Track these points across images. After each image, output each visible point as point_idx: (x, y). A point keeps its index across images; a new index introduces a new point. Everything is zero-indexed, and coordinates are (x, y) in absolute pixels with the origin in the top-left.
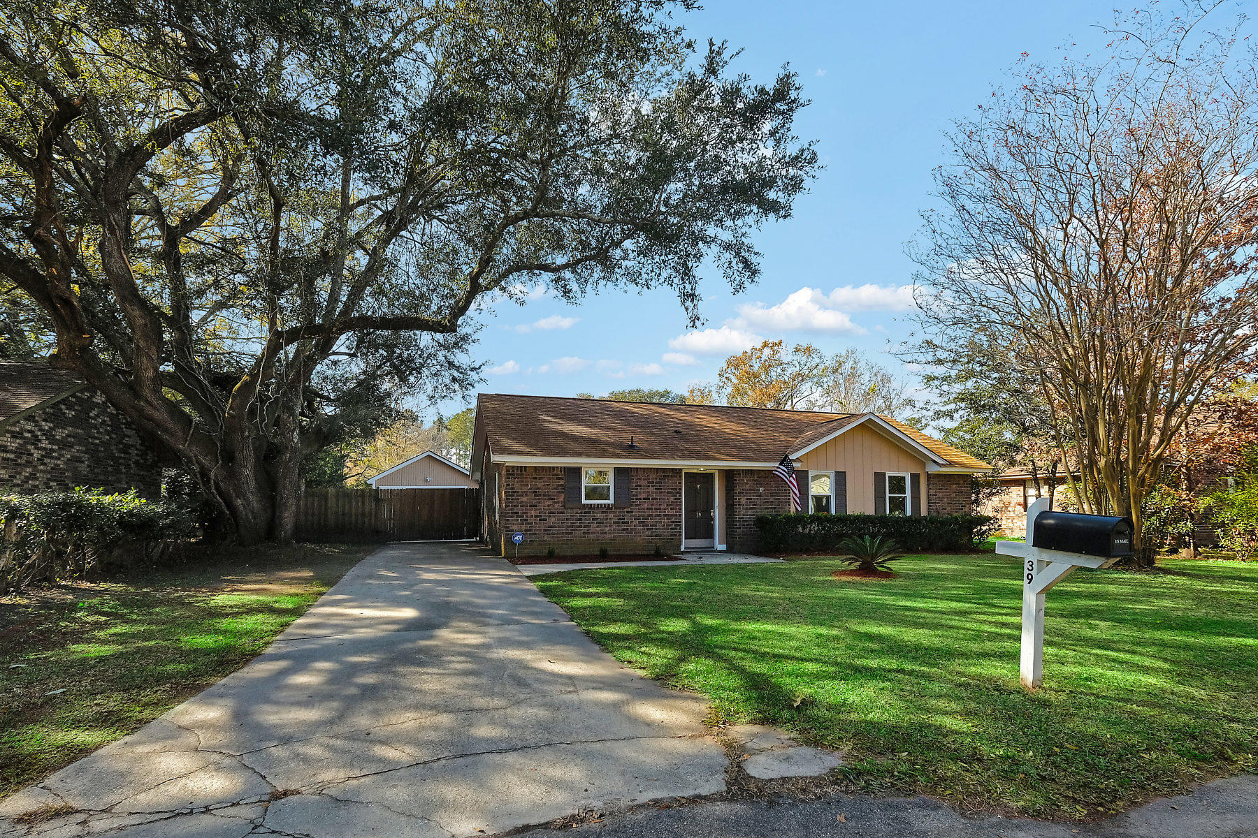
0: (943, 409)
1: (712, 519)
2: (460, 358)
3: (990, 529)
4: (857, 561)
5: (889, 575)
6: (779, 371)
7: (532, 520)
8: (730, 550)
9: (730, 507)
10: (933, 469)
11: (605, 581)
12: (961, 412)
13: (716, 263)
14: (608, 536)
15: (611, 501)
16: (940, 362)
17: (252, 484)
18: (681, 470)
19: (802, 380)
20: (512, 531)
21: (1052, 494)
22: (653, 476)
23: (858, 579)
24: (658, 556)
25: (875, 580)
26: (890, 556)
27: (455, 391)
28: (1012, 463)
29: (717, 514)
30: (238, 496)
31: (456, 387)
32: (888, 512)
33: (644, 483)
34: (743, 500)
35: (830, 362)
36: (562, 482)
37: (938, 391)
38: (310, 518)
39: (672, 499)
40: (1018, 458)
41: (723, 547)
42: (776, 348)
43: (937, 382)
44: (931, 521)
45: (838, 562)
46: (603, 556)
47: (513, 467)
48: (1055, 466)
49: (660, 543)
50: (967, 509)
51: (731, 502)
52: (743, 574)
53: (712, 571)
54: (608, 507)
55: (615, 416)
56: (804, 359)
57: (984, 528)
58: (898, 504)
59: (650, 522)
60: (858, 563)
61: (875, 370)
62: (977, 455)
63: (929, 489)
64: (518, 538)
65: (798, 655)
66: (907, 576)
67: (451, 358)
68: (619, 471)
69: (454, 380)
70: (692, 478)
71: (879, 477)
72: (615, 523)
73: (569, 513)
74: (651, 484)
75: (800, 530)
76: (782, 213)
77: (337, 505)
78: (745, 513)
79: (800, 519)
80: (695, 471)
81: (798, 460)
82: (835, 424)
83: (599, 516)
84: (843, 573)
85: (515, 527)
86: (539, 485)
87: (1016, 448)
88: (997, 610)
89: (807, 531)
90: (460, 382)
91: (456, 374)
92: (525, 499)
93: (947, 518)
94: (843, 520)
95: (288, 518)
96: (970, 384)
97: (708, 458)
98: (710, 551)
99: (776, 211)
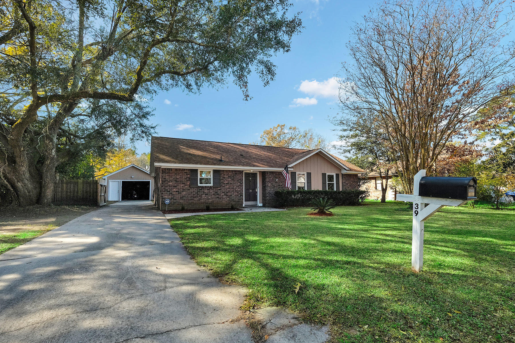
0: (347, 149)
1: (256, 193)
2: (145, 122)
3: (365, 196)
4: (317, 209)
5: (331, 214)
6: (284, 136)
7: (174, 193)
8: (264, 206)
9: (264, 188)
10: (344, 172)
11: (205, 220)
12: (353, 150)
13: (256, 71)
14: (210, 200)
15: (212, 185)
16: (345, 130)
17: (27, 175)
18: (243, 171)
19: (292, 140)
20: (165, 198)
21: (387, 182)
22: (230, 173)
23: (318, 217)
24: (233, 209)
25: (325, 217)
26: (330, 207)
27: (143, 137)
28: (372, 170)
29: (259, 190)
30: (18, 181)
31: (144, 135)
32: (327, 189)
33: (225, 176)
34: (270, 185)
35: (302, 133)
36: (189, 176)
37: (345, 141)
38: (69, 194)
39: (239, 184)
40: (374, 168)
41: (261, 205)
42: (282, 127)
43: (344, 138)
44: (344, 192)
45: (310, 210)
46: (208, 209)
47: (165, 169)
48: (388, 171)
49: (233, 203)
50: (357, 188)
51: (264, 185)
52: (268, 216)
53: (255, 215)
54: (210, 187)
55: (214, 148)
56: (293, 132)
57: (364, 195)
58: (331, 186)
59: (229, 194)
60: (318, 210)
61: (319, 136)
62: (360, 167)
63: (343, 180)
64: (167, 202)
65: (296, 255)
66: (338, 215)
67: (141, 122)
68: (215, 172)
69: (143, 132)
70: (248, 175)
71: (324, 175)
72: (213, 194)
73: (192, 190)
74: (229, 177)
75: (293, 197)
76: (286, 49)
77: (83, 187)
78: (270, 190)
79: (293, 193)
80: (249, 172)
81: (292, 167)
82: (306, 153)
83: (206, 191)
84: (312, 214)
85: (166, 197)
86: (178, 177)
87: (373, 164)
88: (378, 228)
89: (296, 197)
90: (146, 133)
91: (143, 129)
92: (171, 183)
93: (350, 192)
94: (310, 192)
95: (49, 193)
96: (357, 139)
97: (254, 166)
98: (255, 206)
99: (284, 48)
